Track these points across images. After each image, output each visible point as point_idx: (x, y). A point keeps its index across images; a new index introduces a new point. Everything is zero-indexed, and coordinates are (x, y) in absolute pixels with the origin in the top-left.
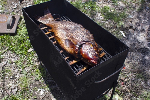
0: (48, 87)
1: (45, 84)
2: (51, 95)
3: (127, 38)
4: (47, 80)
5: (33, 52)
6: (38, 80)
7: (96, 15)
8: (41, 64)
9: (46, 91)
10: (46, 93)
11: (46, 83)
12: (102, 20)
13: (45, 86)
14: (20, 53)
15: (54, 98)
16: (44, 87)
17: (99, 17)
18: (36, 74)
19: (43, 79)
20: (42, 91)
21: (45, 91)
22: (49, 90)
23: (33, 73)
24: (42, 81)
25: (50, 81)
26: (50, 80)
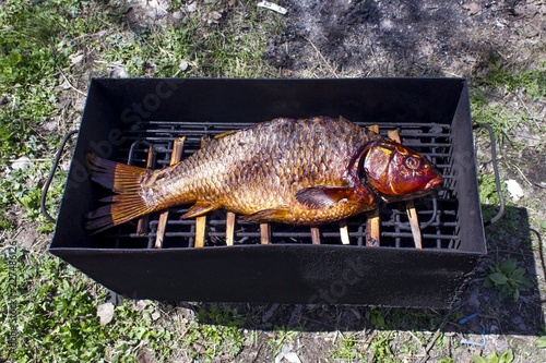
0: (286, 331)
1: (270, 335)
2: (316, 337)
3: (295, 10)
4: (261, 323)
5: (119, 308)
6: (242, 348)
7: (131, 9)
8: (190, 307)
9: (295, 345)
10: (299, 346)
11: (268, 329)
12: (171, 11)
13: (276, 338)
14: (94, 355)
15: (330, 334)
16: (279, 342)
17: (152, 9)
18: (218, 343)
19: (246, 331)
20: (289, 354)
21: (291, 347)
22: (296, 333)
23: (209, 350)
24: (251, 337)
25: (269, 314)
26: (266, 310)
